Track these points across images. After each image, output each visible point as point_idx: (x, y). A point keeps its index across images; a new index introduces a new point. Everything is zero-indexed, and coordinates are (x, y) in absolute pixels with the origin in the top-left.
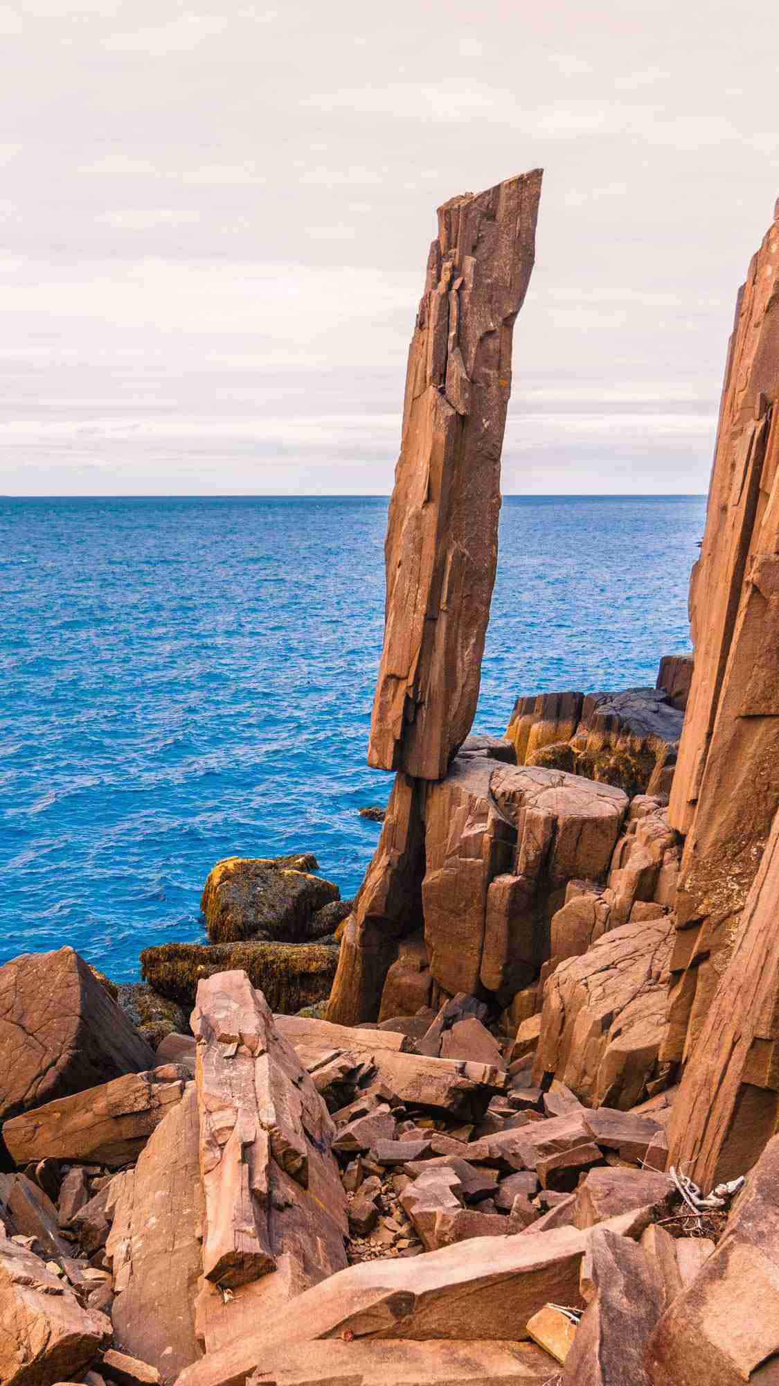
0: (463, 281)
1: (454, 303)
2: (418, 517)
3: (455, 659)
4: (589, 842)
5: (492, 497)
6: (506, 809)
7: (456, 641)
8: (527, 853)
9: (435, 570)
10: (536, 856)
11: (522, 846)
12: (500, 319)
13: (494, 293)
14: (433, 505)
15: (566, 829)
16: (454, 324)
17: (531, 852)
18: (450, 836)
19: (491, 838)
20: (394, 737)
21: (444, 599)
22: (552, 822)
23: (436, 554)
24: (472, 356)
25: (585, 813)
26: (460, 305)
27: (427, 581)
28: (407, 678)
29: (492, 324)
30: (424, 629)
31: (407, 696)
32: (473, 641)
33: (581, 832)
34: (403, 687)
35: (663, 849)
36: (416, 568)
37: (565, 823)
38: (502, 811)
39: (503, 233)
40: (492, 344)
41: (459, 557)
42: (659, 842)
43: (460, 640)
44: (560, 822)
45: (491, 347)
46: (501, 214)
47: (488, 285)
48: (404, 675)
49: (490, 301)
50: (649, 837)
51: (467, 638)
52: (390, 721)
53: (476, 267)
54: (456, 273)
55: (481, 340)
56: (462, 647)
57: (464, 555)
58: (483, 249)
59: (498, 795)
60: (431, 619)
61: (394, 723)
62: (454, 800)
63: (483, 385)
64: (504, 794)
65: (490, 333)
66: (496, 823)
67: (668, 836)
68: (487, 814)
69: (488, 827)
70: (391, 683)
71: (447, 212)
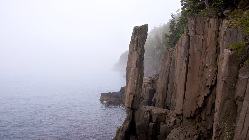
0: (139, 37)
1: (138, 40)
2: (134, 70)
4: (162, 117)
9: (138, 77)
13: (142, 39)
14: (137, 68)
15: (160, 115)
16: (138, 43)
17: (155, 119)
18: (141, 118)
22: (158, 114)
23: (138, 75)
31: (133, 96)
33: (162, 115)
36: (135, 77)
38: (149, 113)
40: (143, 46)
42: (175, 116)
52: (131, 100)
58: (141, 33)
60: (137, 85)
62: (141, 112)
64: (148, 110)
65: (142, 44)
69: (149, 116)
70: (131, 94)
71: (135, 28)
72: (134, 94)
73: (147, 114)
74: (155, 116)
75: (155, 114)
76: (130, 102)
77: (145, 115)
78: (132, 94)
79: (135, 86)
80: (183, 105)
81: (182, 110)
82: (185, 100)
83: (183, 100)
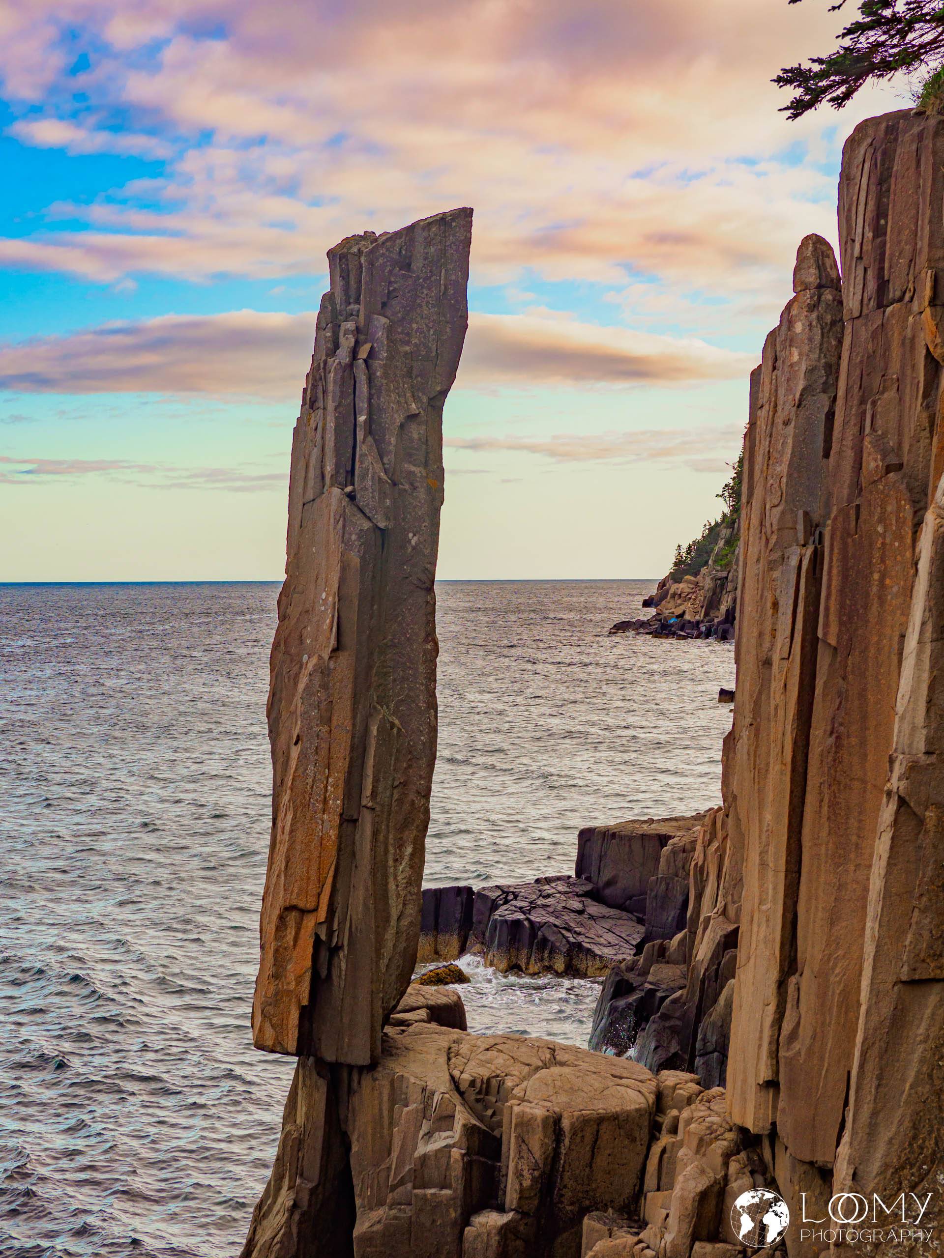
0: (372, 348)
1: (362, 378)
2: (324, 671)
3: (385, 877)
4: (608, 1152)
5: (426, 641)
6: (479, 1106)
7: (386, 852)
8: (519, 1175)
9: (353, 748)
10: (534, 1179)
11: (512, 1165)
12: (425, 399)
13: (415, 364)
14: (346, 654)
15: (575, 1134)
16: (363, 405)
17: (525, 1173)
18: (395, 1154)
19: (463, 1155)
20: (299, 1001)
21: (368, 792)
22: (554, 1123)
23: (354, 725)
24: (391, 448)
25: (601, 1107)
26: (370, 380)
27: (341, 764)
28: (315, 910)
29: (414, 406)
30: (340, 837)
31: (317, 936)
32: (409, 850)
33: (597, 1136)
34: (310, 923)
35: (727, 1157)
36: (324, 745)
37: (572, 1124)
38: (472, 1110)
39: (423, 287)
40: (416, 432)
41: (386, 729)
42: (719, 1147)
43: (392, 850)
44: (566, 1124)
45: (415, 436)
46: (418, 264)
47: (406, 353)
48: (310, 905)
49: (409, 373)
50: (701, 1140)
51: (400, 846)
52: (291, 977)
53: (390, 330)
54: (362, 337)
55: (402, 426)
56: (396, 860)
57: (393, 725)
58: (396, 305)
59: (464, 1086)
60: (348, 821)
61: (299, 979)
62: (397, 1096)
63: (407, 487)
64: (472, 1083)
65: (412, 417)
66: (469, 1131)
67: (730, 1136)
68: (453, 1117)
69: (457, 1136)
70: (293, 916)
71: (343, 257)
72: (322, 914)
73: (445, 1120)
74: (522, 1140)
75: (525, 1124)
76: (289, 992)
77: (429, 1135)
78: (303, 912)
79: (333, 833)
80: (780, 1028)
81: (772, 1085)
82: (793, 980)
83: (782, 985)
